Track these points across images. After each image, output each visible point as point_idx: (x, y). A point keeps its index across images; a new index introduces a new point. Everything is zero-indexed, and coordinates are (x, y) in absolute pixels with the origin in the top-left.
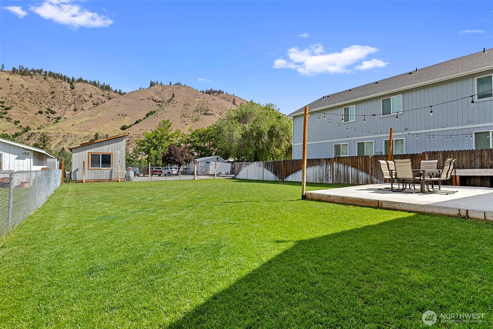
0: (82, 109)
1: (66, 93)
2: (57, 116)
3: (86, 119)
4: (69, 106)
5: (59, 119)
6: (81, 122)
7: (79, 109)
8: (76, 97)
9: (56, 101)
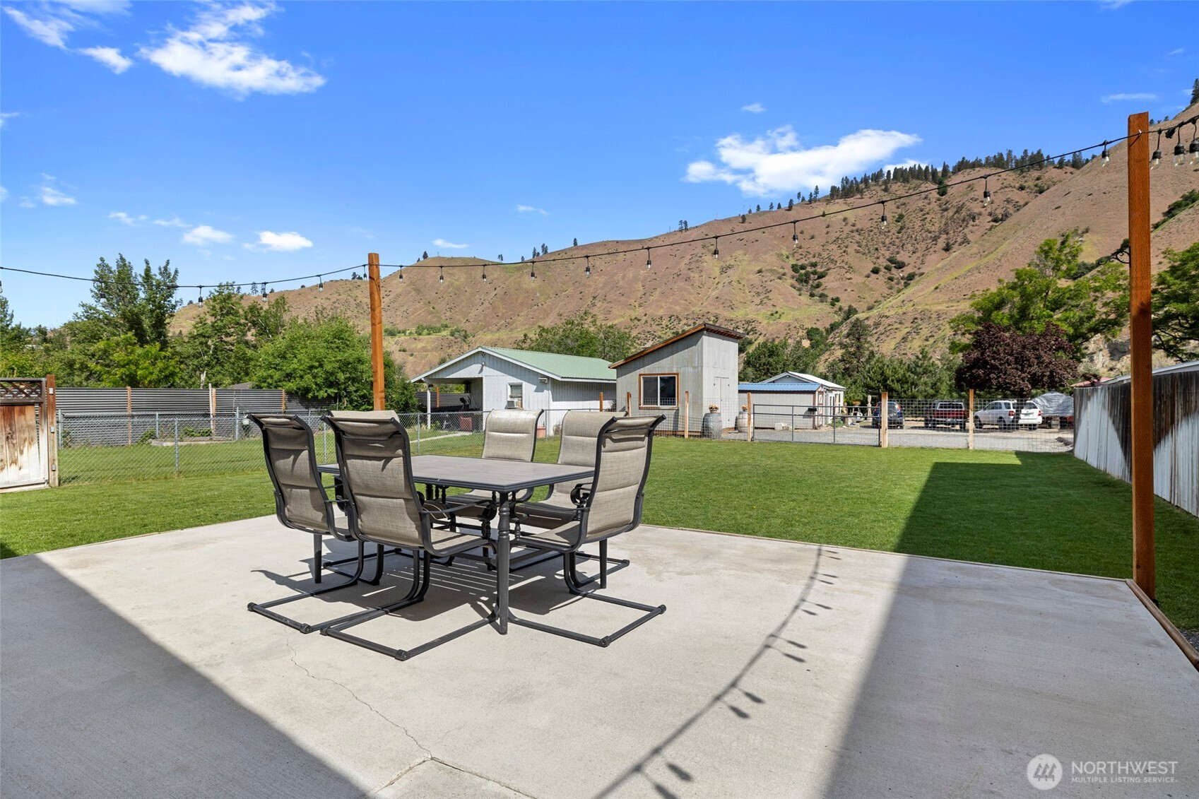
0: (966, 241)
1: (927, 210)
2: (907, 271)
3: (968, 268)
4: (934, 242)
5: (911, 280)
6: (955, 277)
7: (957, 243)
8: (950, 213)
9: (906, 237)
